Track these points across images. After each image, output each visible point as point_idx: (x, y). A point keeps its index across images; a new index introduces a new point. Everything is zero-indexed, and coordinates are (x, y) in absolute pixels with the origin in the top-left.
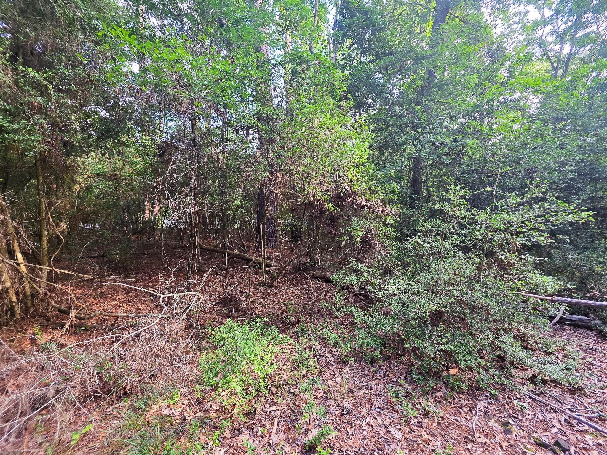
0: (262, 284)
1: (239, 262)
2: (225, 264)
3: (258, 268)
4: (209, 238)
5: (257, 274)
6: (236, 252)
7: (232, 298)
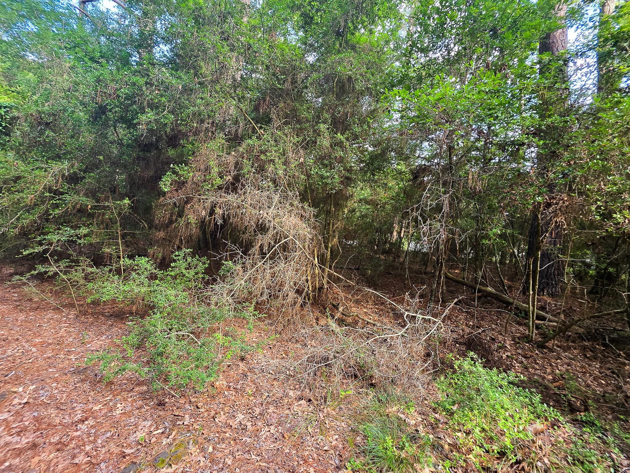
0: (528, 339)
1: (493, 303)
2: (474, 301)
3: (523, 317)
4: (457, 268)
5: (520, 324)
6: (489, 289)
7: (480, 342)
